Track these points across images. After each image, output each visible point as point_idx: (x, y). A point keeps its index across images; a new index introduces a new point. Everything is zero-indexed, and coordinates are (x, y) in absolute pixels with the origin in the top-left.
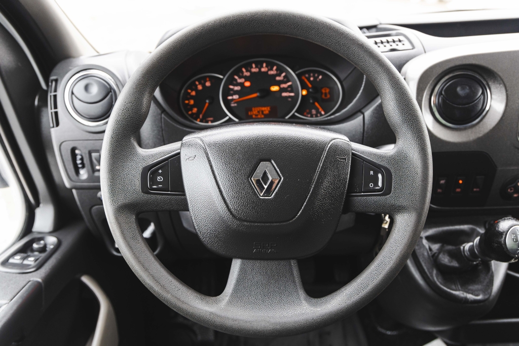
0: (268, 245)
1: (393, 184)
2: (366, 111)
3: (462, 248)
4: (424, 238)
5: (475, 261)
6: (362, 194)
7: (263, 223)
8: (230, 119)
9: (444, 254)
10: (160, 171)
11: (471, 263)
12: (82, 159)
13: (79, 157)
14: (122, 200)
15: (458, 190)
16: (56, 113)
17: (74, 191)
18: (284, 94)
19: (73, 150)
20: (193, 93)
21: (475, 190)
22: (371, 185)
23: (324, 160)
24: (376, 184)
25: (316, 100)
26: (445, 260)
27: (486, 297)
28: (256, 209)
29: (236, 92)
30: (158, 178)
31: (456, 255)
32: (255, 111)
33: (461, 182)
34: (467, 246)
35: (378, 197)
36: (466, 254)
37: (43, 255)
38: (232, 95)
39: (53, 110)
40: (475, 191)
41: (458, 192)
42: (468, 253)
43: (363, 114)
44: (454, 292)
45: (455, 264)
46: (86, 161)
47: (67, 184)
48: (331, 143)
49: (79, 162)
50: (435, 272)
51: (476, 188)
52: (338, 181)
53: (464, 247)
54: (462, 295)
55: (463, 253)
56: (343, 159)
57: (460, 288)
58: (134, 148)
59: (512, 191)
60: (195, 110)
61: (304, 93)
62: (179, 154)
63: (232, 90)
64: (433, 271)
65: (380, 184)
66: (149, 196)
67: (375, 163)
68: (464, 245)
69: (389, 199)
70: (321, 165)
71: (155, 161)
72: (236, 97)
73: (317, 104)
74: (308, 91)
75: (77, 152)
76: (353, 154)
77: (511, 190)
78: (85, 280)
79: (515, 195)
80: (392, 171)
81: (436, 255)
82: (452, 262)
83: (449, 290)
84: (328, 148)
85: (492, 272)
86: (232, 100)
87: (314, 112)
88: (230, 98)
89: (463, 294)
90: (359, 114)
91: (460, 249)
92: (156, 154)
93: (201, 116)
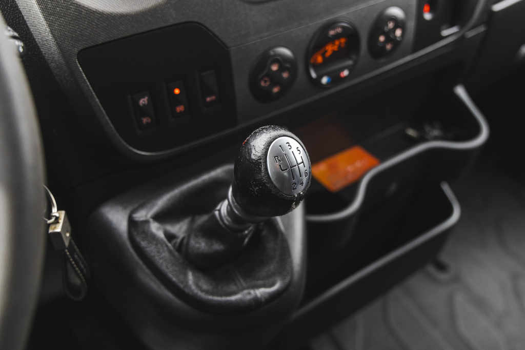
3: (217, 213)
4: (151, 220)
5: (247, 229)
9: (196, 236)
11: (239, 234)
15: (180, 109)
21: (208, 99)
26: (201, 245)
27: (287, 280)
33: (177, 91)
34: (224, 207)
36: (226, 222)
40: (211, 102)
41: (181, 113)
42: (229, 219)
44: (233, 298)
45: (218, 247)
50: (190, 276)
51: (210, 95)
53: (219, 210)
54: (248, 297)
55: (221, 223)
57: (244, 284)
59: (268, 83)
64: (186, 275)
68: (218, 208)
77: (265, 82)
79: (276, 90)
81: (185, 241)
82: (212, 244)
83: (224, 299)
85: (282, 234)
89: (249, 294)
91: (214, 216)
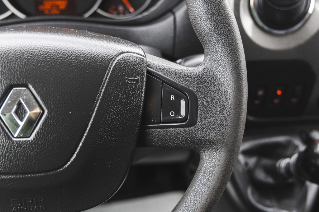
0: (33, 201)
1: (199, 112)
2: (179, 9)
3: (278, 164)
6: (161, 125)
7: (20, 174)
9: (260, 170)
11: (286, 180)
15: (276, 101)
22: (172, 114)
23: (108, 83)
24: (178, 112)
26: (261, 175)
28: (8, 156)
31: (272, 171)
34: (283, 163)
35: (180, 129)
41: (276, 103)
43: (174, 14)
45: (270, 180)
48: (118, 59)
52: (127, 110)
53: (280, 163)
56: (134, 80)
57: (274, 204)
65: (183, 112)
67: (177, 84)
68: (279, 161)
69: (195, 131)
70: (103, 90)
76: (149, 72)
80: (198, 95)
81: (252, 170)
84: (112, 67)
87: (121, 8)
89: (277, 211)
90: (170, 14)
91: (276, 165)
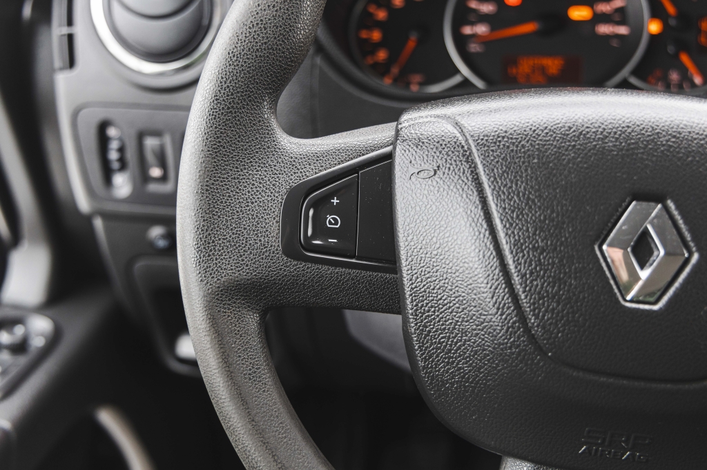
8: (466, 83)
10: (335, 201)
12: (121, 150)
13: (114, 145)
14: (230, 271)
16: (70, 38)
17: (98, 223)
18: (604, 29)
19: (103, 127)
20: (382, 15)
25: (683, 47)
28: (611, 336)
29: (483, 18)
30: (329, 218)
32: (525, 66)
37: (23, 361)
38: (472, 24)
39: (65, 30)
46: (131, 155)
47: (83, 203)
49: (113, 155)
58: (270, 133)
60: (382, 55)
61: (654, 27)
62: (389, 156)
63: (474, 11)
66: (302, 265)
71: (325, 172)
72: (481, 29)
73: (685, 58)
74: (666, 25)
75: (112, 132)
78: (108, 419)
86: (474, 36)
87: (674, 76)
88: (467, 30)
92: (327, 154)
93: (395, 70)
